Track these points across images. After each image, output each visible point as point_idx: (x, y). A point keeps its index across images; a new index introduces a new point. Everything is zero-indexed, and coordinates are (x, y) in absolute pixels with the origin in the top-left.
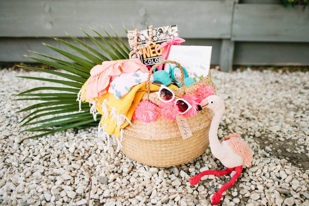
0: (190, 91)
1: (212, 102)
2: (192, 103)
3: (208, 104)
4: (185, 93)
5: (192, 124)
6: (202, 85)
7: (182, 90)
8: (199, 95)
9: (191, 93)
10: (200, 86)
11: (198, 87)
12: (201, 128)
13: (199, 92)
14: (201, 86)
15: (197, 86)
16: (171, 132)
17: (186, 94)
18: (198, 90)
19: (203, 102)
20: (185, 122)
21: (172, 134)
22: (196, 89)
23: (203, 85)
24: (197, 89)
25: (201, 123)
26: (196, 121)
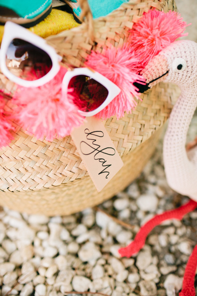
0: (112, 35)
1: (180, 67)
2: (119, 75)
3: (167, 72)
4: (96, 44)
5: (120, 130)
6: (147, 10)
7: (86, 35)
8: (141, 46)
9: (116, 39)
10: (141, 13)
11: (137, 18)
12: (145, 138)
13: (139, 35)
14: (144, 13)
15: (135, 13)
16: (62, 167)
17: (99, 46)
18: (138, 28)
19: (153, 67)
20: (100, 134)
21: (66, 172)
22: (130, 26)
23: (151, 7)
24: (135, 24)
25: (143, 122)
26: (130, 118)
